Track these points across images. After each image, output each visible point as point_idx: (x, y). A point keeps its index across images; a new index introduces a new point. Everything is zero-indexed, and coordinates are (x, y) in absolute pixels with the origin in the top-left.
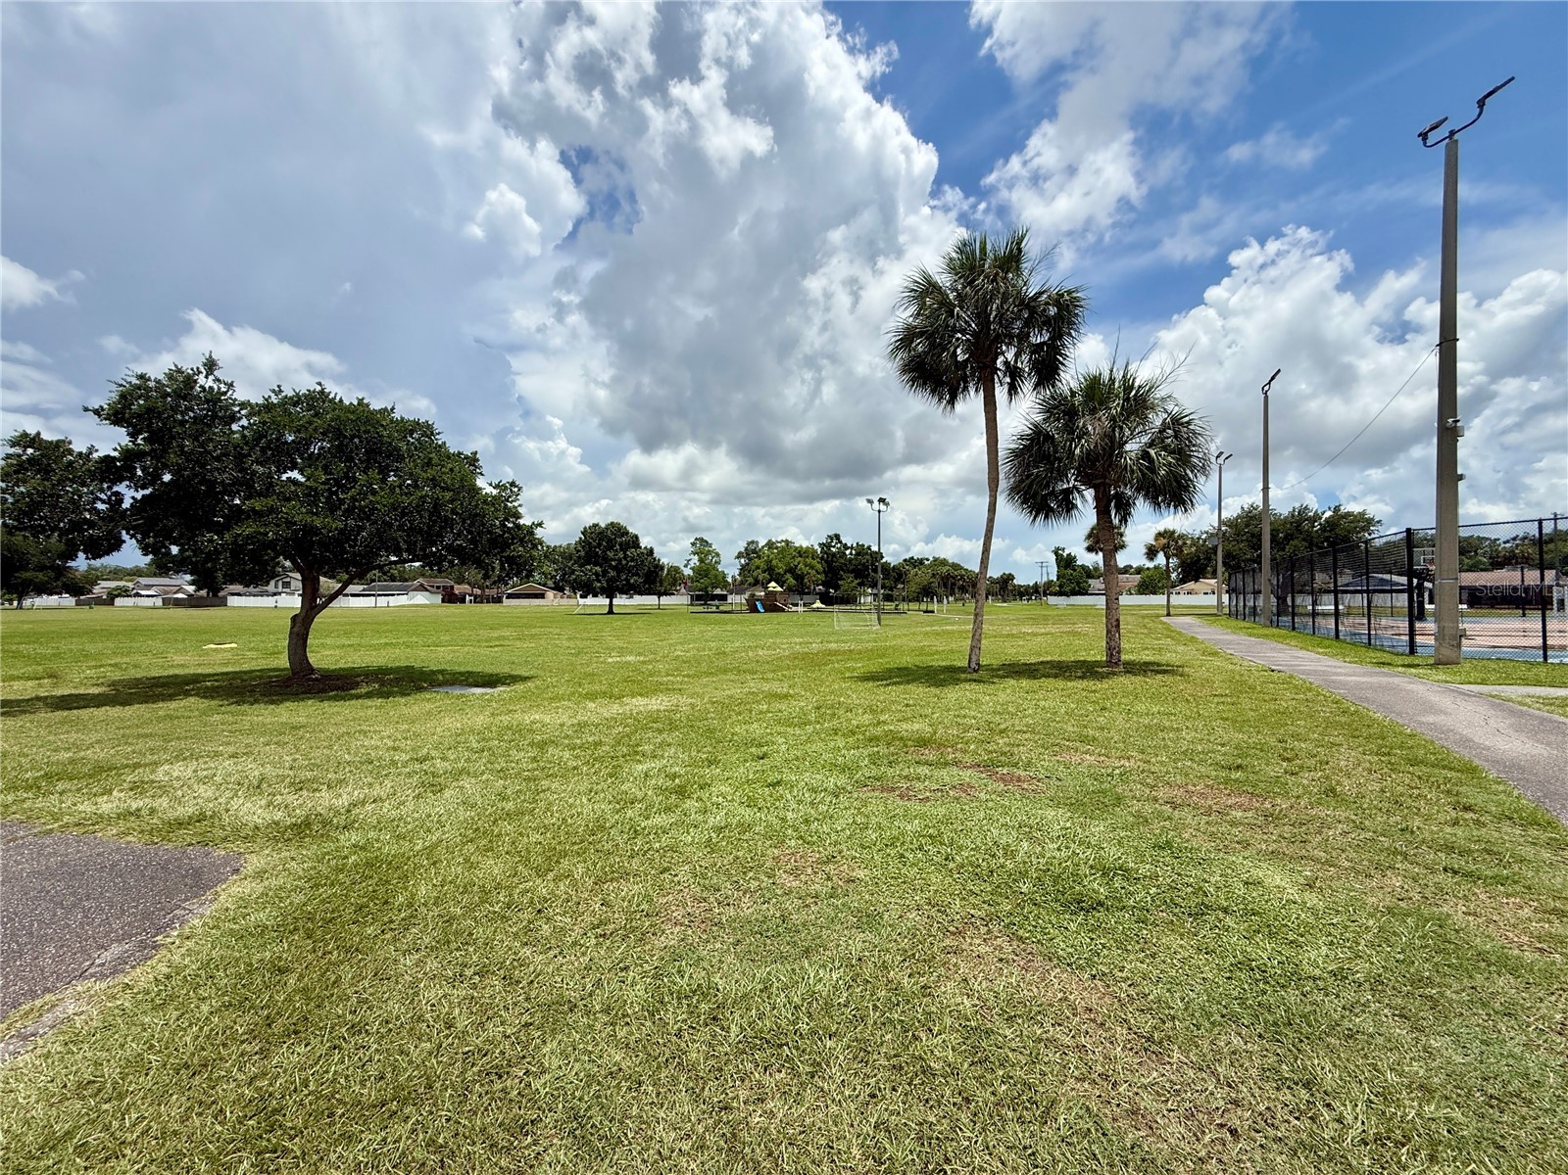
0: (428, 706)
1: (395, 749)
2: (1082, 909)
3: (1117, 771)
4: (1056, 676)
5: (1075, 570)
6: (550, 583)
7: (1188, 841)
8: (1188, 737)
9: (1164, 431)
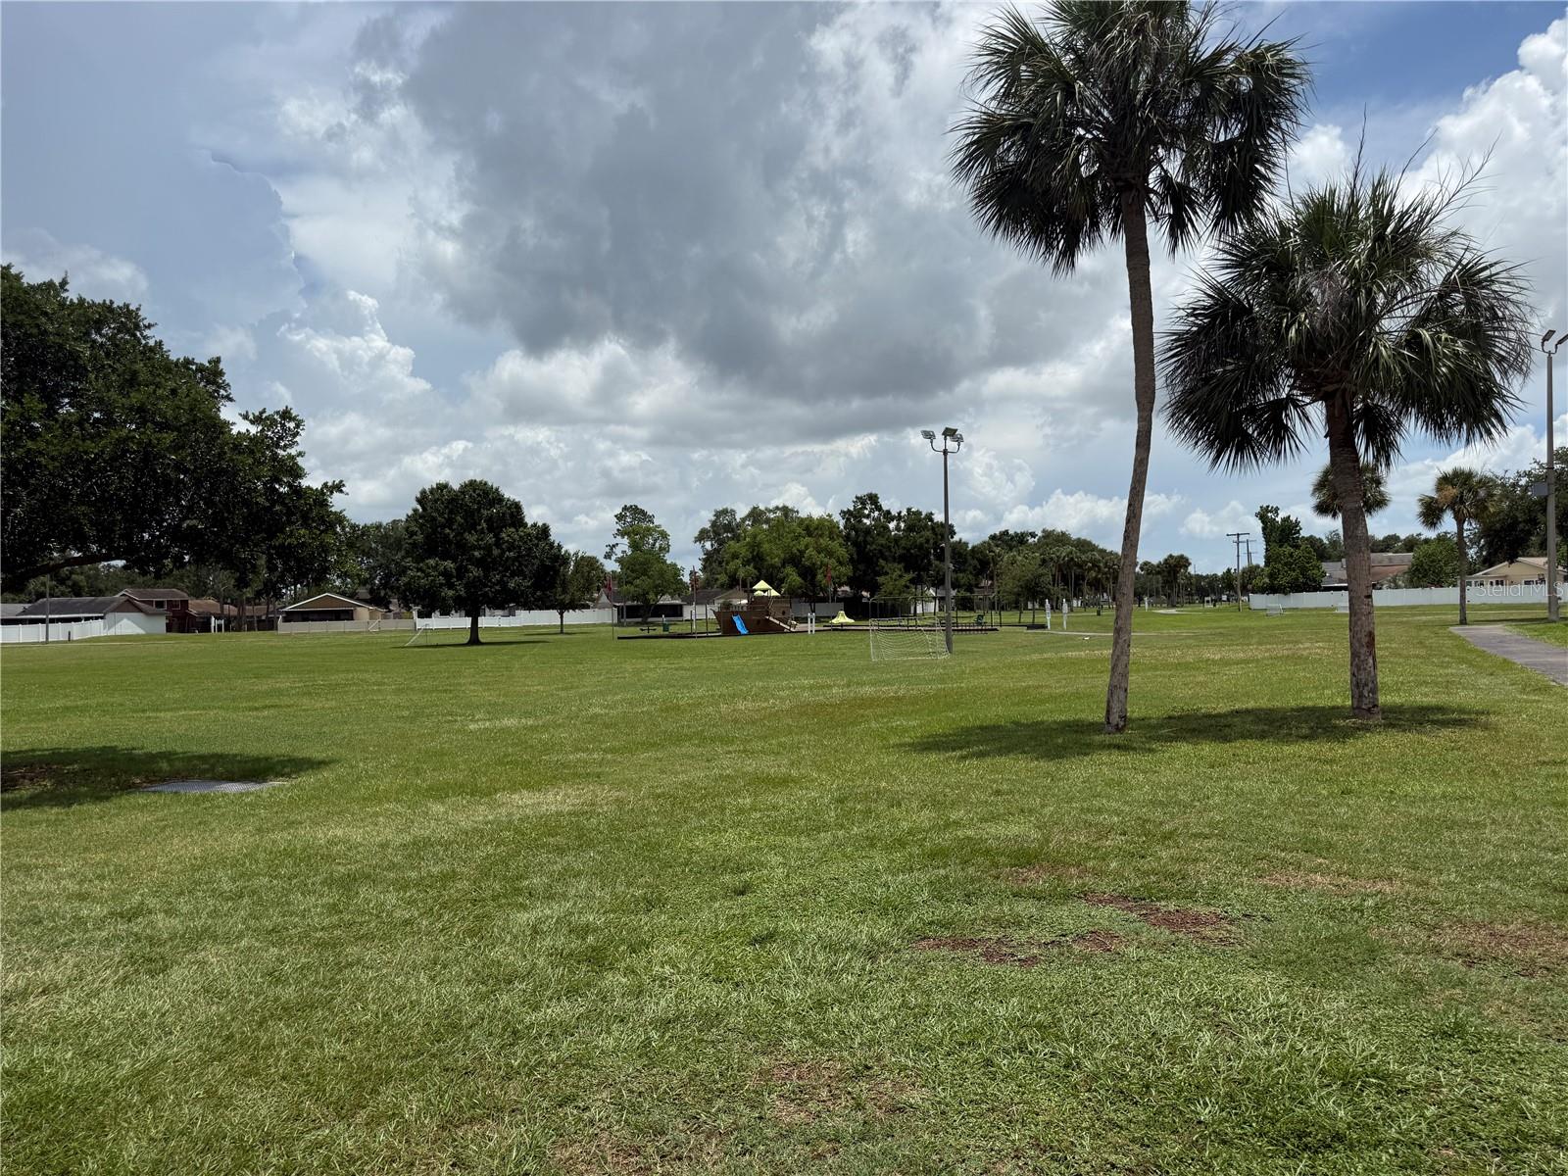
0: (143, 818)
1: (82, 897)
2: (1306, 1147)
3: (1370, 902)
4: (1262, 736)
5: (1297, 547)
6: (363, 592)
7: (1492, 1022)
8: (1495, 839)
9: (1448, 295)
